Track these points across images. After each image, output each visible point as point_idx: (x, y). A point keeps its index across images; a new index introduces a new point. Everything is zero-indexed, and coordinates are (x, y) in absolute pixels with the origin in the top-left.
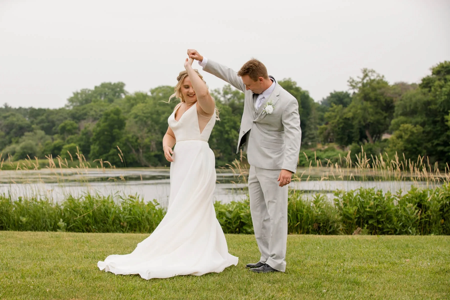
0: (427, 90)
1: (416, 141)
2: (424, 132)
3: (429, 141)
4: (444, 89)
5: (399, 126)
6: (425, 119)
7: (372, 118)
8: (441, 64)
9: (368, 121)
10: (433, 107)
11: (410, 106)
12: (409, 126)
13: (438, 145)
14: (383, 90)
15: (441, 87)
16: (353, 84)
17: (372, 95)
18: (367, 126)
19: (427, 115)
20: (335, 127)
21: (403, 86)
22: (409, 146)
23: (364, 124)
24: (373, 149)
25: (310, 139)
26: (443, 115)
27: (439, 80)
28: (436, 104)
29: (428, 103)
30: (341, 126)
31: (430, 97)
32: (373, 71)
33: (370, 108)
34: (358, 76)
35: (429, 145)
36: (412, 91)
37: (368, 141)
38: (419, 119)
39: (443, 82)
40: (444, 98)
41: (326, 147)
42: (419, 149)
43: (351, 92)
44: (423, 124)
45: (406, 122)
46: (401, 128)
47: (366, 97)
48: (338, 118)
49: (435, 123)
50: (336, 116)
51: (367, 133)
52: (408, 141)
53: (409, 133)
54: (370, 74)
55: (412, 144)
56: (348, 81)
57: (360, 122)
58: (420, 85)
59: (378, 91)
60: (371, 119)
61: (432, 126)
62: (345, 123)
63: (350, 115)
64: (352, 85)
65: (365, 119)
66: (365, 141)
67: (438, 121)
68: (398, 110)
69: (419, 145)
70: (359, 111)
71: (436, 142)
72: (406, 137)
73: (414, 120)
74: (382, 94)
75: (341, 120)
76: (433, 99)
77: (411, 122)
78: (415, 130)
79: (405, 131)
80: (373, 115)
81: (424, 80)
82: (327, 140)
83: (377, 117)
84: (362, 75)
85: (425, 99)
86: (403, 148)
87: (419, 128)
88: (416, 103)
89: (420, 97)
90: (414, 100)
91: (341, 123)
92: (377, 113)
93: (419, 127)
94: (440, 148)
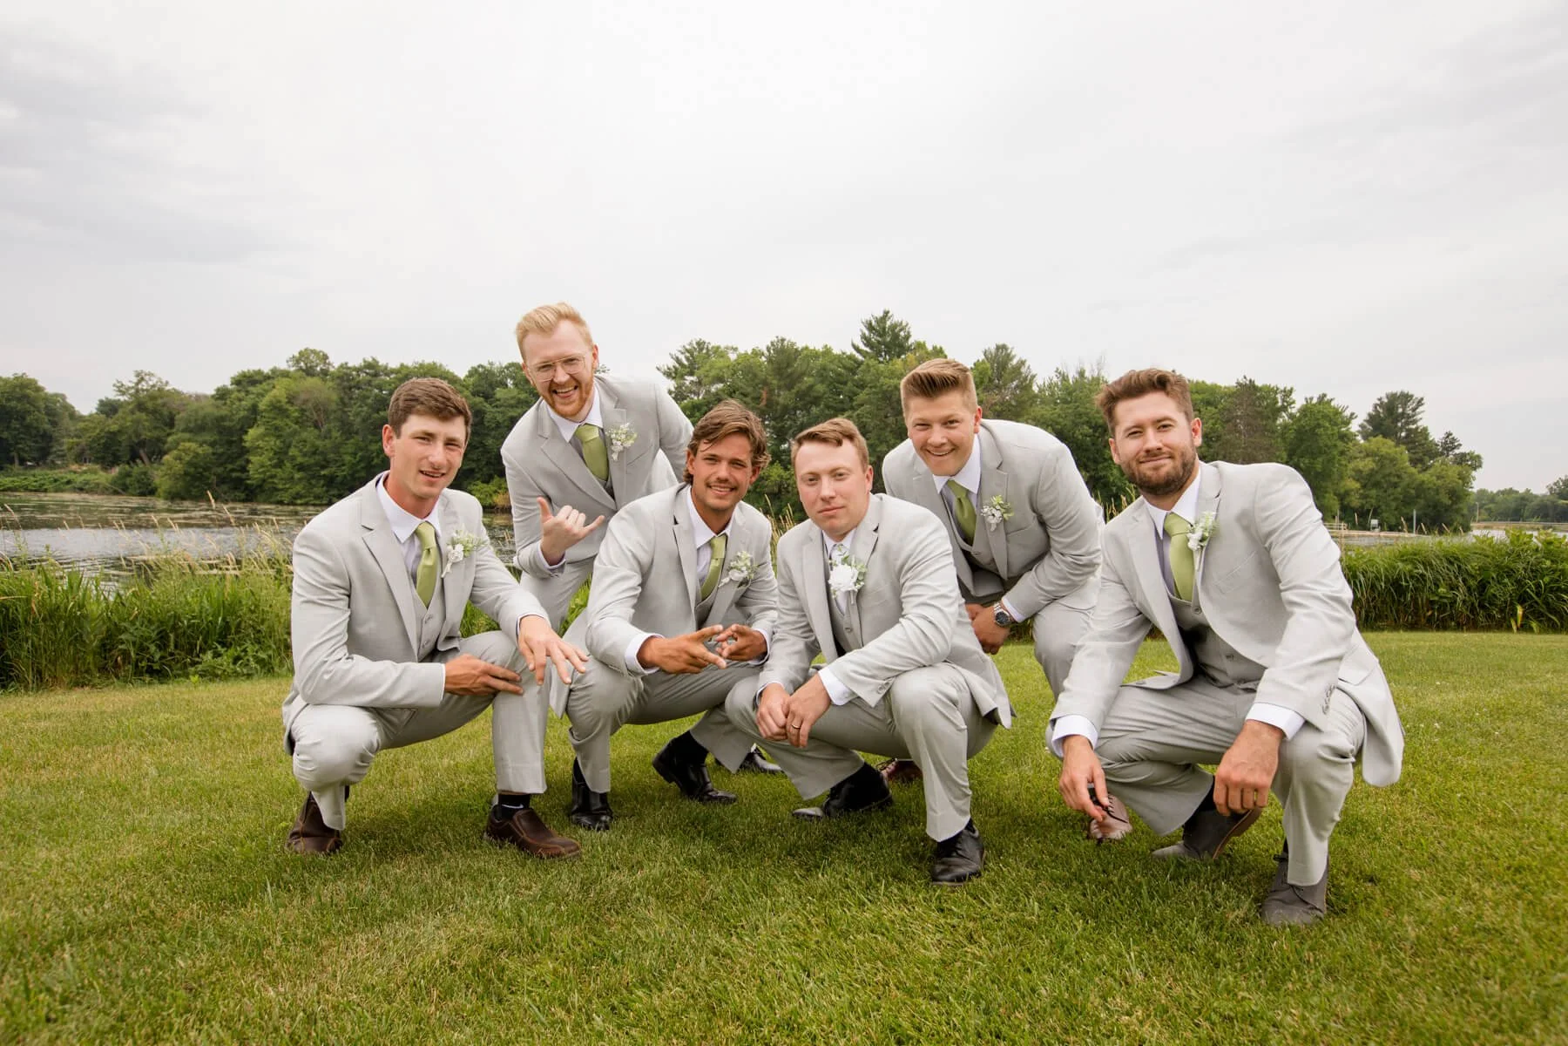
0: (220, 402)
1: (202, 464)
2: (214, 454)
3: (221, 465)
4: (244, 403)
5: (178, 444)
6: (217, 437)
7: (149, 434)
8: (244, 372)
9: (143, 437)
10: (227, 424)
11: (196, 420)
12: (193, 446)
13: (233, 470)
14: (165, 400)
15: (240, 400)
16: (121, 389)
17: (150, 405)
18: (142, 444)
19: (220, 433)
20: (94, 441)
21: (198, 398)
22: (192, 470)
23: (136, 441)
24: (149, 473)
25: (59, 456)
26: (241, 435)
27: (239, 391)
28: (232, 421)
29: (223, 418)
30: (103, 441)
31: (224, 412)
32: (150, 374)
33: (147, 421)
34: (129, 380)
35: (220, 470)
36: (204, 402)
37: (143, 462)
38: (208, 437)
39: (243, 394)
40: (242, 414)
41: (84, 468)
42: (206, 474)
43: (122, 398)
44: (212, 444)
45: (189, 440)
46: (180, 447)
47: (140, 406)
48: (98, 431)
49: (230, 443)
50: (95, 428)
51: (142, 452)
52: (190, 464)
53: (192, 454)
54: (147, 378)
55: (196, 468)
56: (114, 385)
57: (130, 437)
58: (213, 396)
59: (160, 401)
60: (146, 435)
61: (226, 447)
62: (108, 438)
63: (114, 428)
64: (120, 391)
65: (138, 435)
66: (138, 461)
67: (234, 442)
68: (179, 425)
69: (206, 469)
70: (128, 424)
71: (230, 467)
72: (187, 459)
73: (200, 439)
74: (164, 405)
75: (103, 434)
76: (229, 414)
77: (196, 441)
78: (200, 451)
79: (185, 451)
80: (150, 431)
81: (218, 390)
82: (80, 458)
83: (156, 433)
84: (135, 380)
85: (217, 413)
86: (182, 473)
87: (208, 449)
88: (205, 417)
89: (210, 410)
90: (201, 413)
91: (102, 437)
92: (156, 428)
93: (206, 447)
94: (234, 475)
